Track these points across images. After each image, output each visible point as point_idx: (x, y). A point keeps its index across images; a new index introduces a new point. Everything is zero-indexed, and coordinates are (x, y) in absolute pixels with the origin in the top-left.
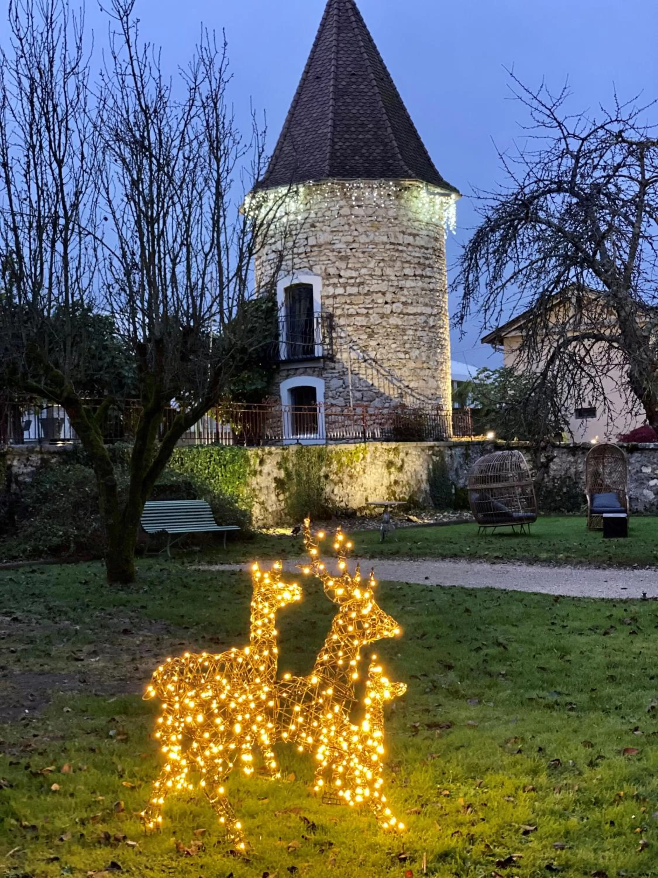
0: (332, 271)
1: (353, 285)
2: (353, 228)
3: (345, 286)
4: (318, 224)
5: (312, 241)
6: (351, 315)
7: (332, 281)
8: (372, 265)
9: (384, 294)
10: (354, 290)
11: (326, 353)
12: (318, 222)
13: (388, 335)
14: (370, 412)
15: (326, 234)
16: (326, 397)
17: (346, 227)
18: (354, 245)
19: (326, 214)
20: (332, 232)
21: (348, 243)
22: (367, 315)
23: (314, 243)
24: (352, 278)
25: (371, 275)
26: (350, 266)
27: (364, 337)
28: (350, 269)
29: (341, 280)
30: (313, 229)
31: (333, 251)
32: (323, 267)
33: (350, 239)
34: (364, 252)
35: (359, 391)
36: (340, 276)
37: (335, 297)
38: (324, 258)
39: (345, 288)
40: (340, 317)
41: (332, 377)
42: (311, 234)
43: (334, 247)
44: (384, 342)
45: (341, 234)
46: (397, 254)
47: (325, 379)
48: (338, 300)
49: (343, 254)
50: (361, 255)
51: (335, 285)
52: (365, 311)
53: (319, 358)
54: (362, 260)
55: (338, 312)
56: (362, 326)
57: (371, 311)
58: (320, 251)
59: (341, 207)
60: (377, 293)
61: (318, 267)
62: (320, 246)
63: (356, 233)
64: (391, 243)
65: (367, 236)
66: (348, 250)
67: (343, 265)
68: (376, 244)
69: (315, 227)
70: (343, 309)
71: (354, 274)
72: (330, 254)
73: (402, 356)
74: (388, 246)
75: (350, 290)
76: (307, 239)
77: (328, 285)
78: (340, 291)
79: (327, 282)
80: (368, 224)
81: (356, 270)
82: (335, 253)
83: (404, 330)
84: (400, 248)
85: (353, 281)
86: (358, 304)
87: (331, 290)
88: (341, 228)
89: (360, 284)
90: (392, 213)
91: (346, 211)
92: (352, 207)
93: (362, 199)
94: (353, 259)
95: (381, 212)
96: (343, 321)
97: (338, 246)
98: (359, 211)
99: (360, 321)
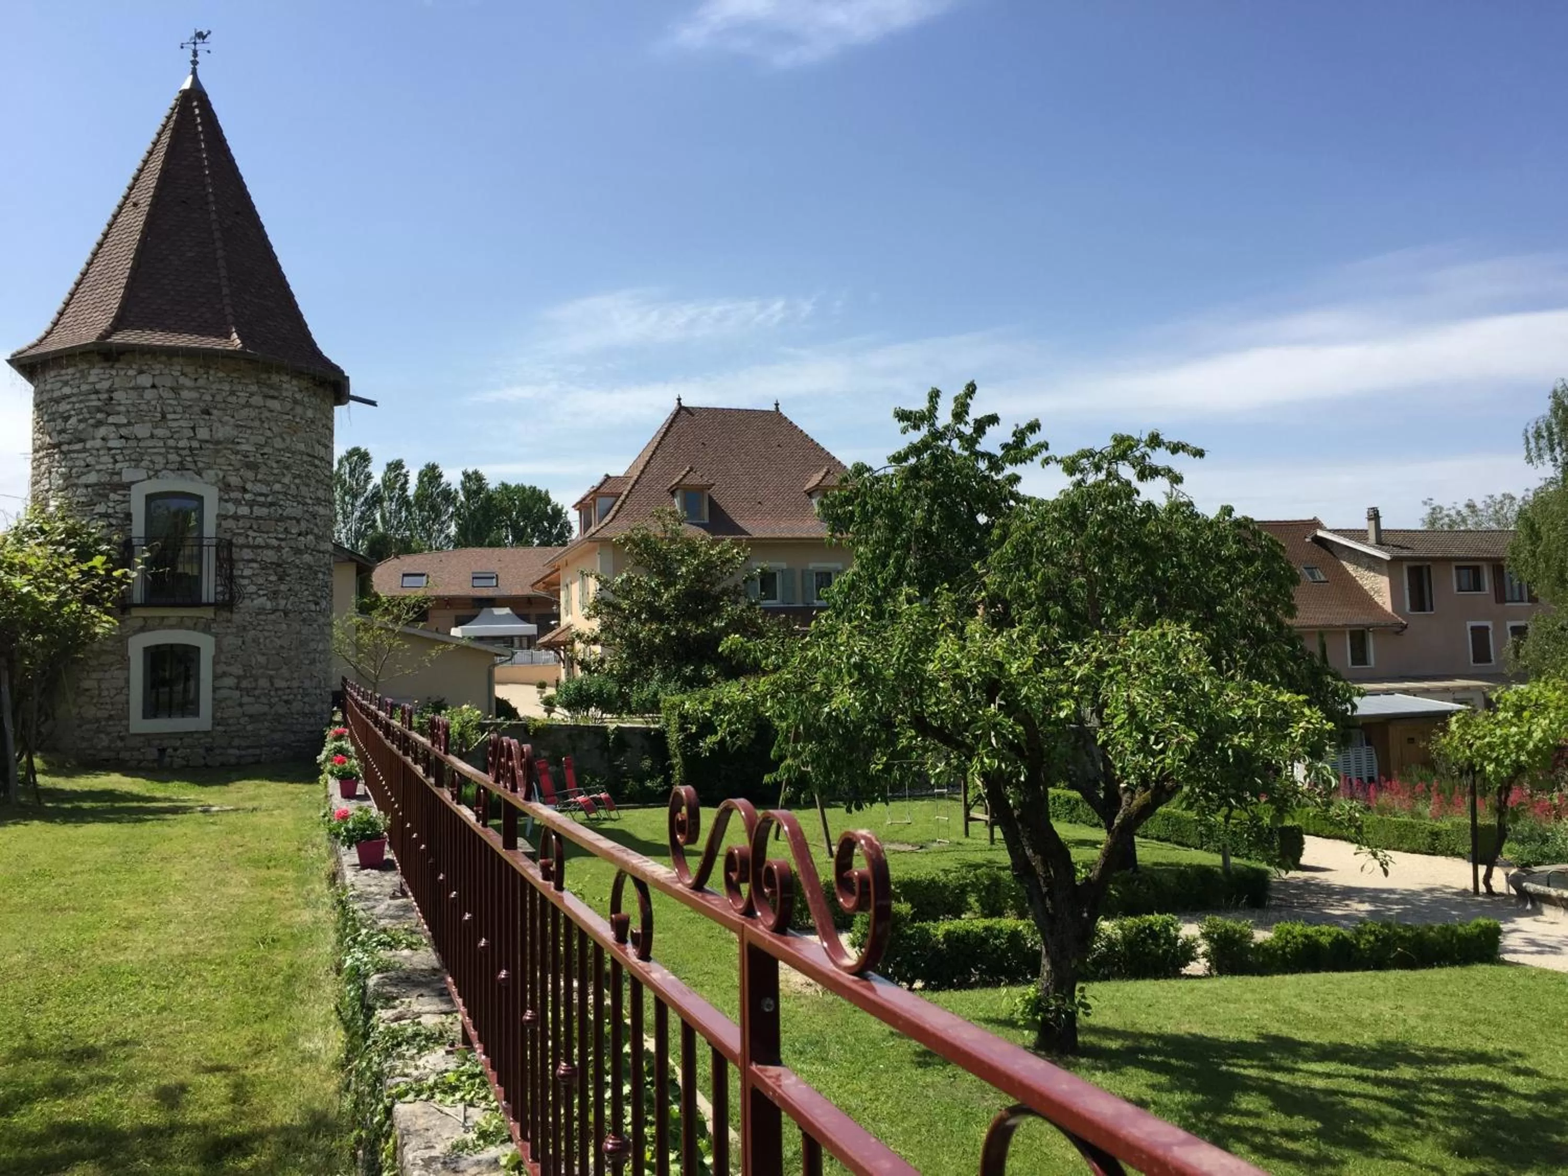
0: (234, 480)
1: (262, 505)
2: (266, 425)
3: (251, 504)
4: (215, 412)
5: (203, 433)
6: (259, 547)
7: (234, 495)
8: (286, 480)
9: (298, 521)
10: (264, 511)
11: (220, 598)
12: (215, 408)
13: (301, 578)
14: (277, 686)
15: (227, 428)
16: (216, 662)
17: (257, 424)
18: (265, 450)
19: (230, 399)
20: (238, 426)
21: (259, 446)
22: (279, 549)
23: (207, 437)
24: (261, 495)
25: (286, 494)
26: (259, 477)
27: (273, 578)
28: (260, 481)
29: (247, 496)
30: (207, 417)
31: (237, 453)
32: (221, 474)
33: (262, 440)
34: (278, 462)
35: (263, 654)
36: (245, 490)
37: (236, 517)
38: (222, 460)
39: (251, 507)
40: (242, 547)
41: (227, 634)
42: (202, 423)
43: (238, 447)
44: (297, 587)
45: (249, 431)
46: (313, 469)
47: (216, 635)
48: (241, 524)
49: (252, 459)
50: (275, 465)
51: (237, 502)
52: (275, 543)
53: (209, 605)
54: (276, 471)
55: (241, 540)
56: (271, 563)
57: (283, 544)
58: (218, 451)
59: (252, 395)
60: (291, 519)
61: (211, 473)
62: (218, 442)
63: (269, 433)
64: (309, 455)
65: (284, 440)
66: (258, 456)
67: (250, 475)
68: (293, 453)
69: (209, 414)
70: (247, 536)
71: (265, 489)
72: (233, 457)
73: (313, 607)
74: (305, 458)
75: (258, 511)
76: (193, 428)
77: (226, 501)
78: (244, 510)
79: (226, 497)
80: (285, 424)
81: (268, 484)
82: (239, 457)
83: (316, 573)
84: (317, 462)
85: (262, 499)
86: (267, 532)
87: (231, 508)
88: (250, 424)
89: (271, 504)
90: (310, 414)
91: (257, 400)
92: (266, 397)
93: (279, 389)
94: (263, 469)
95: (299, 410)
96: (247, 554)
97: (244, 447)
98: (275, 405)
99: (270, 556)
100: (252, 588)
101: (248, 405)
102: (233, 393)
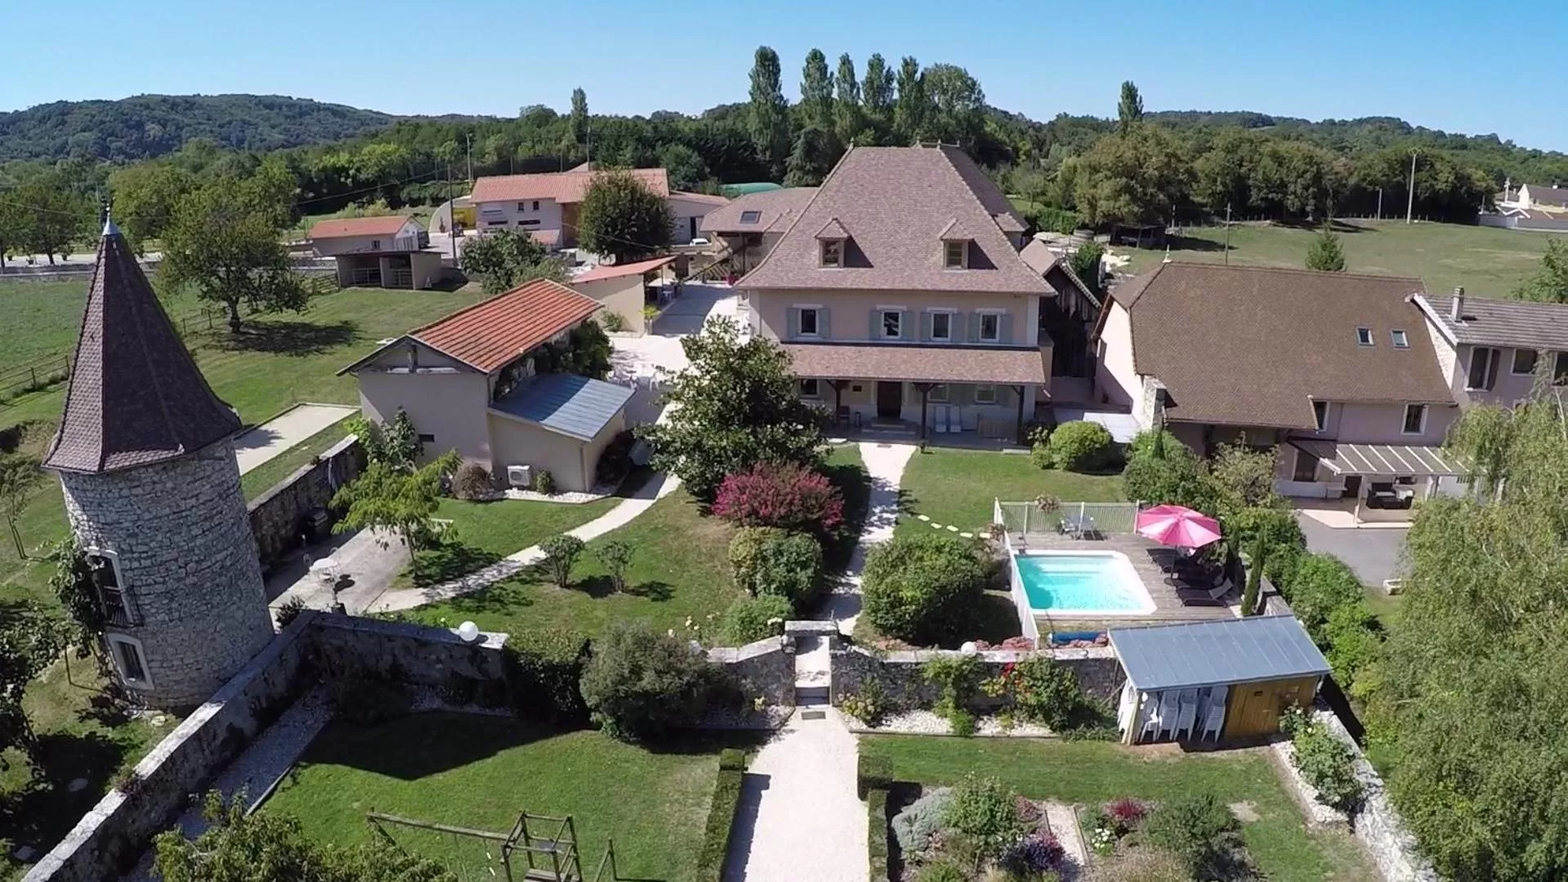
0: (125, 547)
1: (145, 559)
2: (136, 506)
3: (139, 560)
4: (103, 506)
5: (102, 519)
6: (150, 585)
7: (127, 555)
8: (160, 538)
9: (174, 561)
10: (148, 563)
11: (136, 618)
13: (186, 595)
15: (113, 514)
16: (145, 654)
17: (129, 507)
18: (139, 523)
20: (118, 512)
21: (135, 522)
22: (164, 583)
23: (103, 523)
24: (143, 552)
26: (139, 541)
27: (166, 601)
28: (141, 544)
29: (135, 555)
30: (101, 508)
33: (135, 517)
34: (150, 528)
36: (133, 553)
37: (132, 569)
38: (114, 536)
40: (140, 586)
41: (146, 638)
42: (99, 513)
43: (122, 526)
44: (184, 602)
45: (126, 514)
46: (182, 520)
47: (140, 639)
48: (136, 573)
49: (131, 531)
50: (148, 530)
51: (129, 559)
52: (162, 579)
54: (149, 535)
55: (139, 583)
56: (162, 592)
57: (166, 579)
58: (111, 530)
59: (121, 489)
60: (169, 560)
62: (110, 524)
63: (139, 512)
64: (175, 512)
65: (150, 512)
66: (135, 528)
67: (133, 541)
68: (160, 517)
70: (142, 579)
71: (145, 548)
72: (120, 533)
74: (172, 516)
75: (144, 562)
76: (97, 516)
77: (123, 559)
78: (136, 564)
79: (122, 557)
80: (149, 500)
81: (146, 544)
82: (124, 532)
84: (184, 513)
85: (144, 555)
86: (154, 574)
87: (126, 563)
88: (125, 508)
89: (150, 557)
90: (169, 485)
91: (125, 492)
92: (130, 488)
93: (139, 479)
94: (141, 536)
95: (158, 487)
96: (144, 590)
97: (126, 525)
98: (139, 491)
99: (160, 588)
100: (153, 611)
101: (121, 497)
102: (110, 491)
